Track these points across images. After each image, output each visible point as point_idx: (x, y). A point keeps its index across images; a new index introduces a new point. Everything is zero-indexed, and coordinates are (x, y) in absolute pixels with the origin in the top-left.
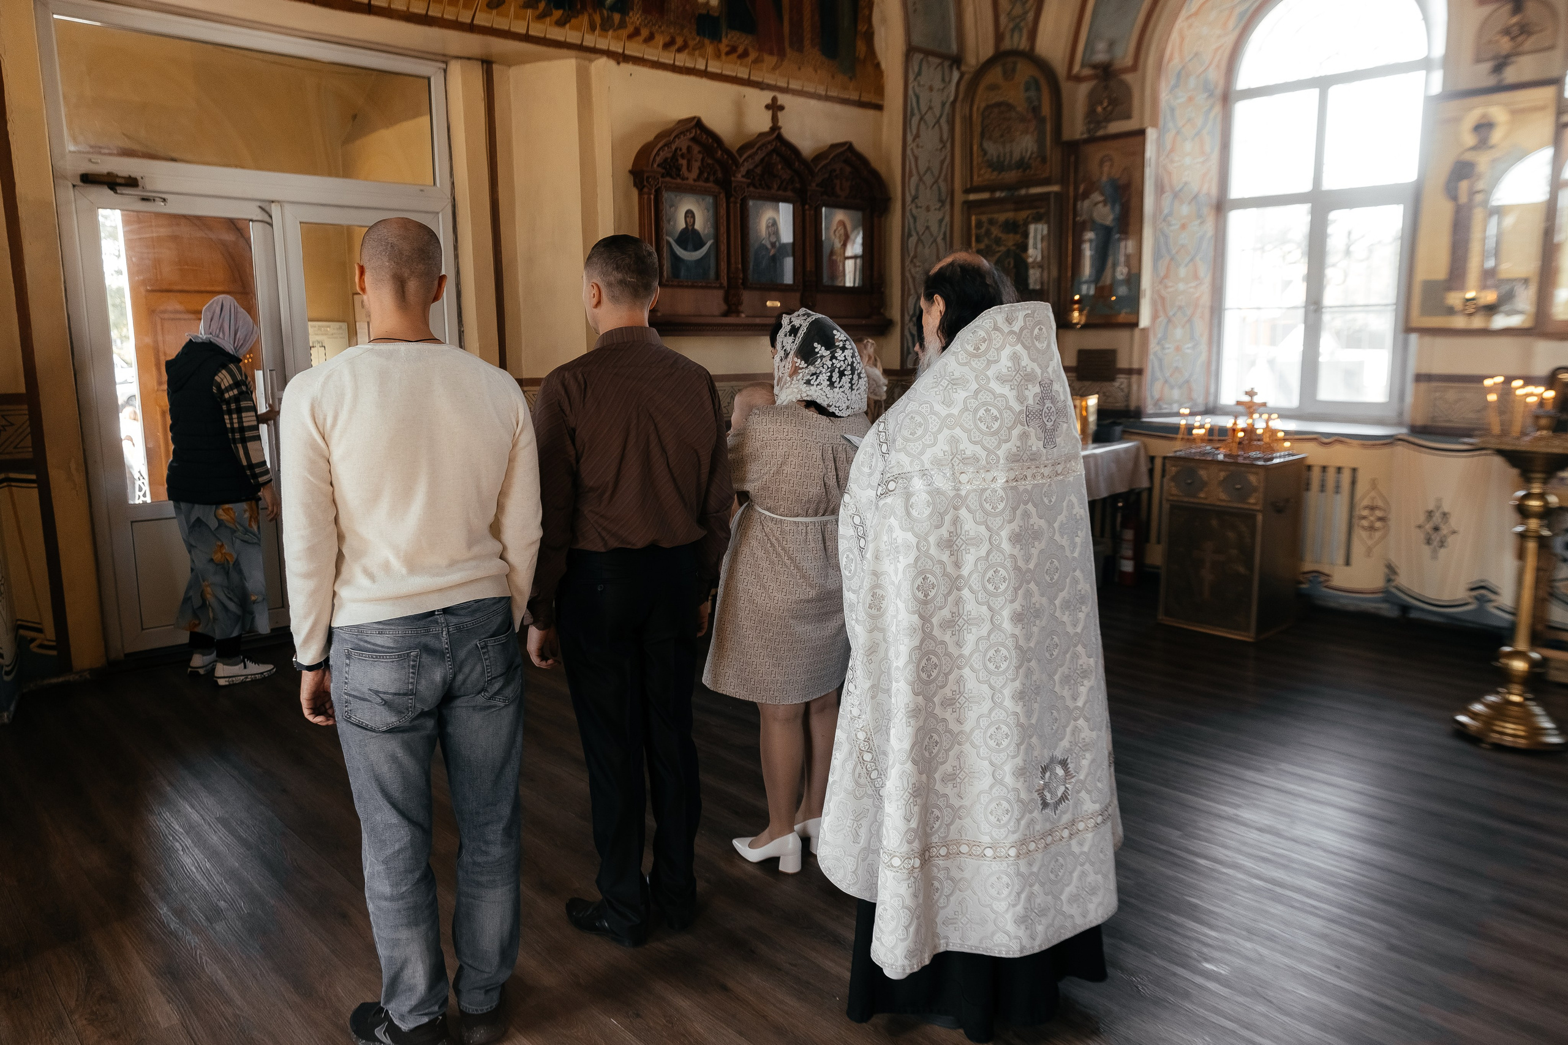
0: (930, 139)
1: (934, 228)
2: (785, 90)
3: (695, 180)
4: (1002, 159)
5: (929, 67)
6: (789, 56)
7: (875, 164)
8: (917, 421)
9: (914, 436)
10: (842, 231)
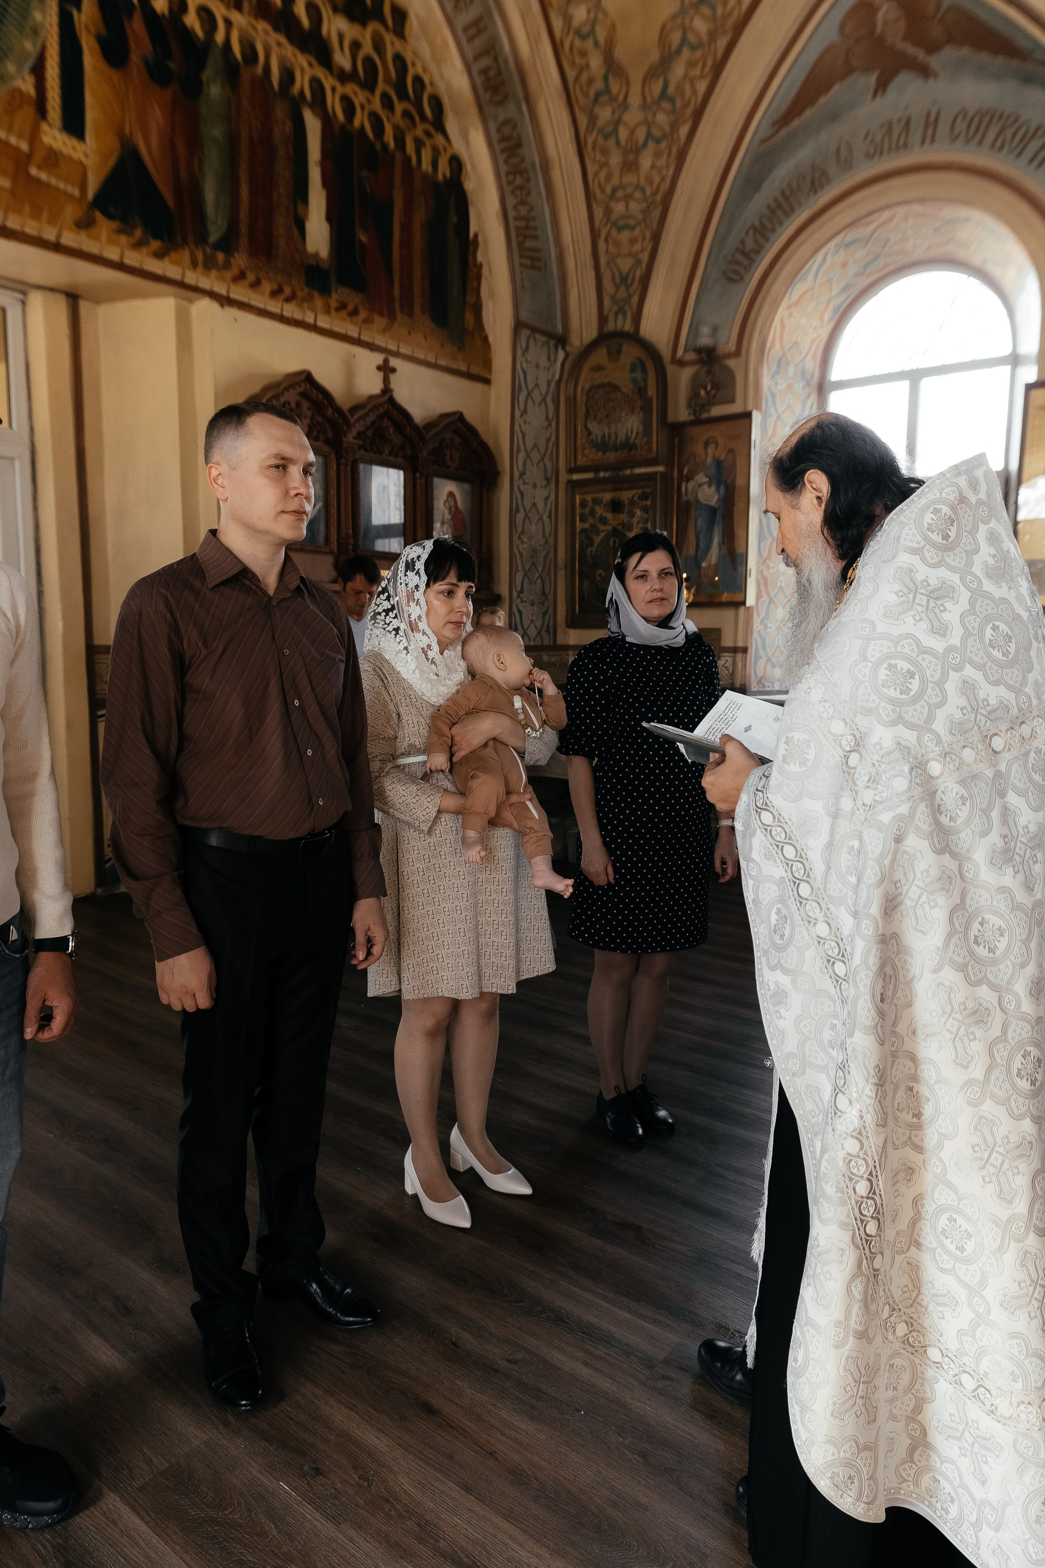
0: (536, 417)
1: (540, 506)
2: (397, 354)
4: (607, 439)
5: (536, 344)
6: (399, 318)
7: (485, 436)
8: (902, 669)
9: (908, 694)
10: (452, 503)
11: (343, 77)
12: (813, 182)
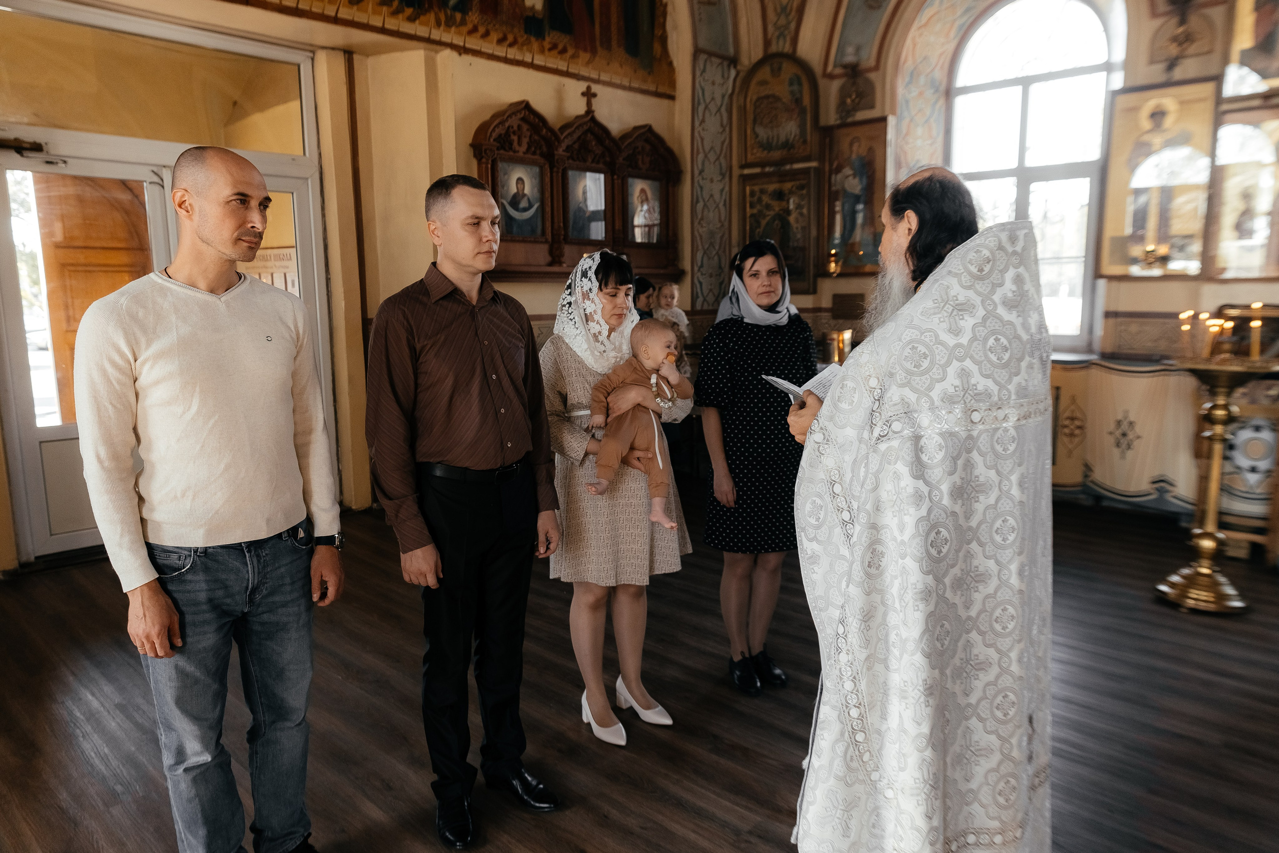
0: (713, 124)
1: (717, 196)
2: (597, 81)
3: (524, 153)
4: (770, 140)
5: (712, 65)
6: (599, 52)
7: (670, 143)
8: (920, 351)
9: (919, 369)
10: (644, 198)
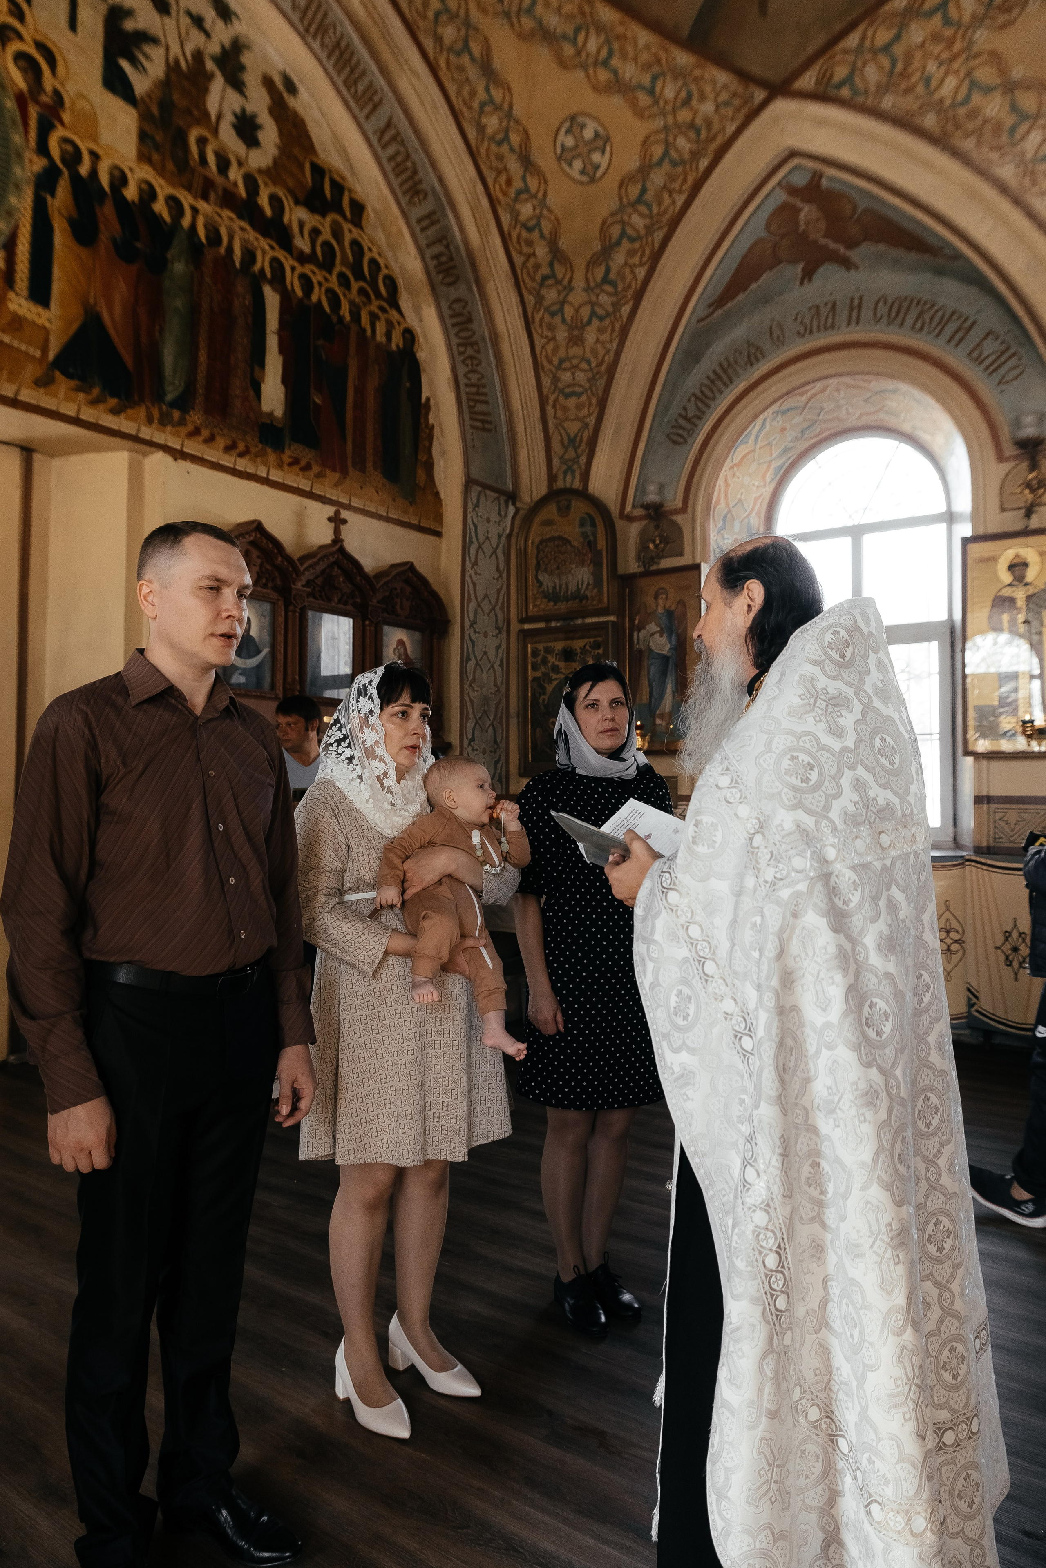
0: (487, 568)
1: (492, 654)
2: (348, 507)
4: (558, 590)
5: (486, 500)
6: (351, 474)
7: (435, 586)
8: (803, 761)
9: (808, 783)
10: (402, 650)
11: (302, 258)
12: (749, 356)
